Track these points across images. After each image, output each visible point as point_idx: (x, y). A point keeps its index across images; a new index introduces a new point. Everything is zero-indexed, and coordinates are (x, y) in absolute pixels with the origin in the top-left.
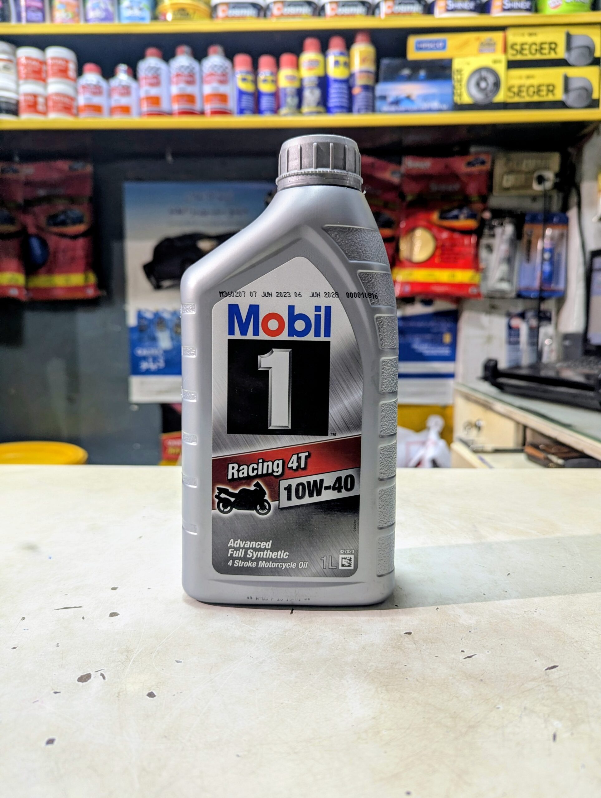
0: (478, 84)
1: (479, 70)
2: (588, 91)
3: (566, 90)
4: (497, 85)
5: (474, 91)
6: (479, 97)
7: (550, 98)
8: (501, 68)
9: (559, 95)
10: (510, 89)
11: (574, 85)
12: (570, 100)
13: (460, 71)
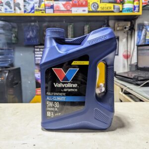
0: (93, 6)
1: (94, 3)
2: (119, 9)
3: (114, 8)
4: (98, 7)
5: (93, 8)
6: (94, 9)
7: (110, 10)
8: (99, 3)
9: (112, 9)
10: (101, 8)
11: (116, 7)
12: (115, 10)
13: (89, 3)
